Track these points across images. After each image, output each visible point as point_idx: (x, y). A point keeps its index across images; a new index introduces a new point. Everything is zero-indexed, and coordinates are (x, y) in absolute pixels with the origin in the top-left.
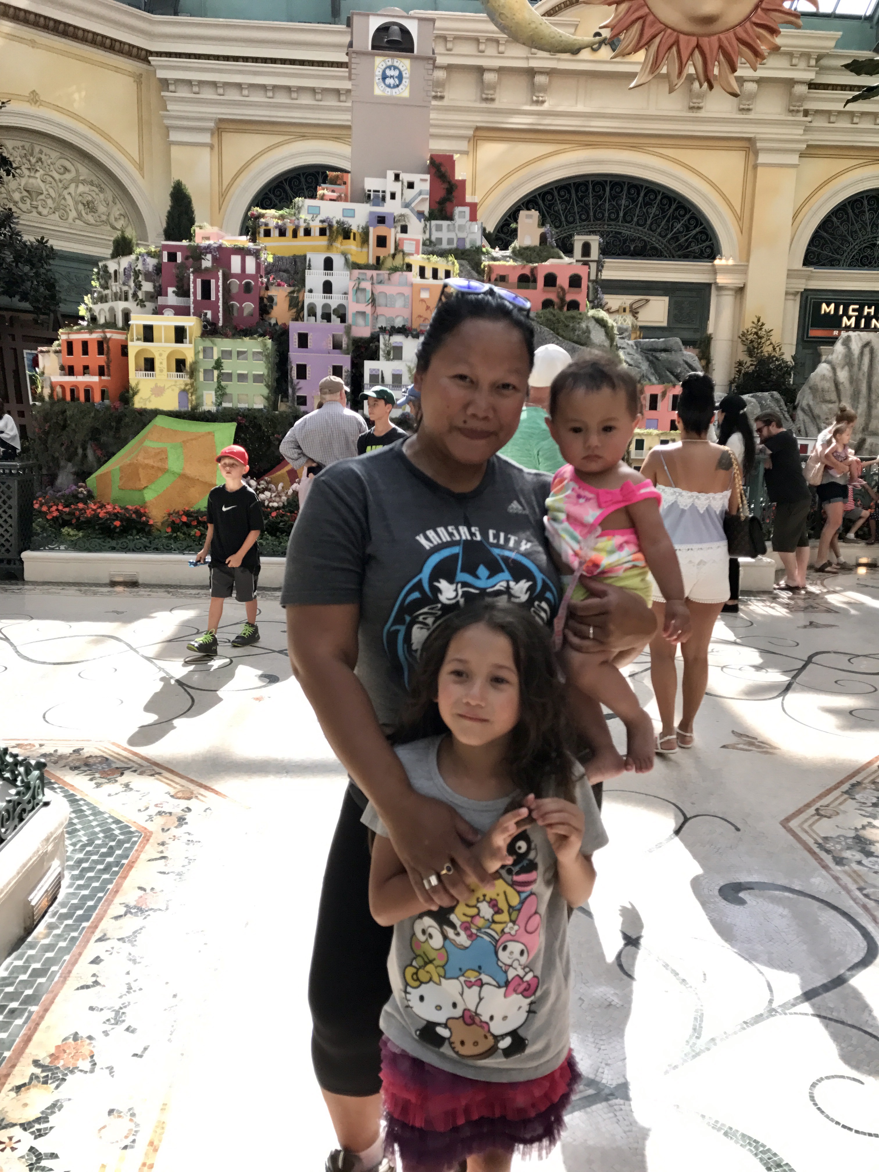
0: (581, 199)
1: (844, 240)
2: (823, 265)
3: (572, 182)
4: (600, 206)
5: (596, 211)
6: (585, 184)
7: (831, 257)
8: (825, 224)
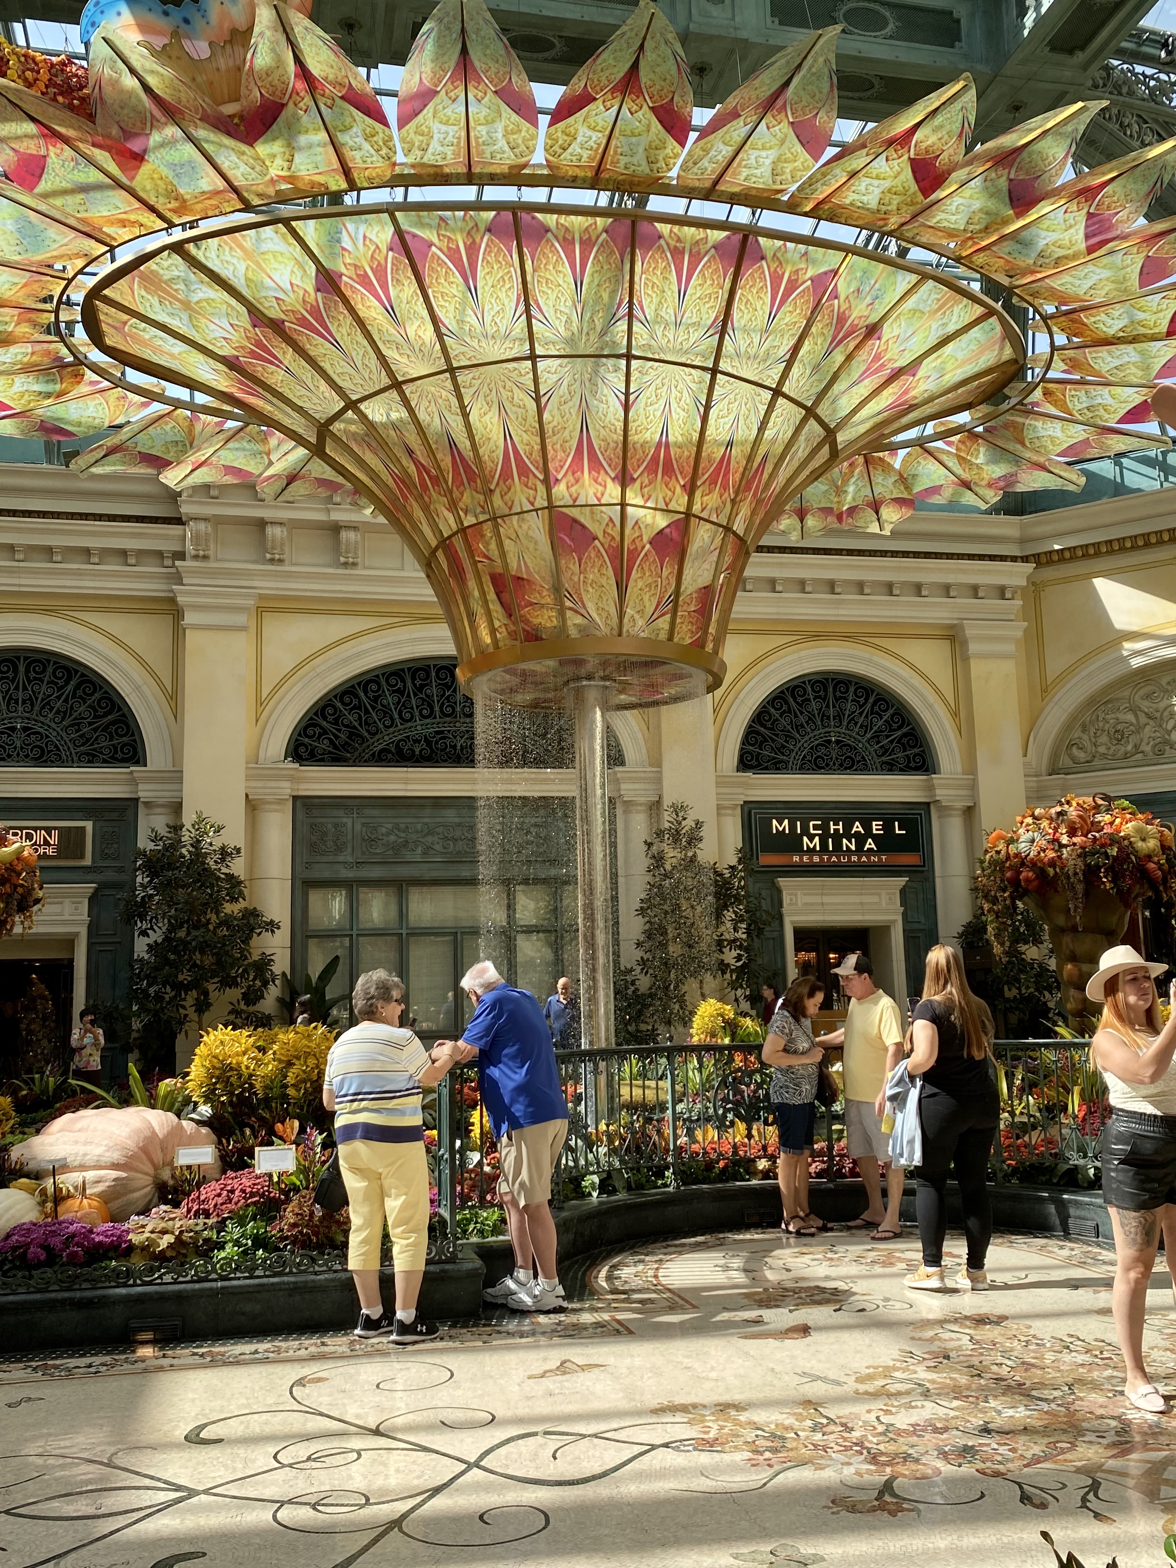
0: (420, 689)
1: (788, 737)
2: (766, 768)
3: (405, 666)
4: (448, 698)
5: (443, 704)
6: (426, 669)
7: (774, 758)
8: (761, 717)
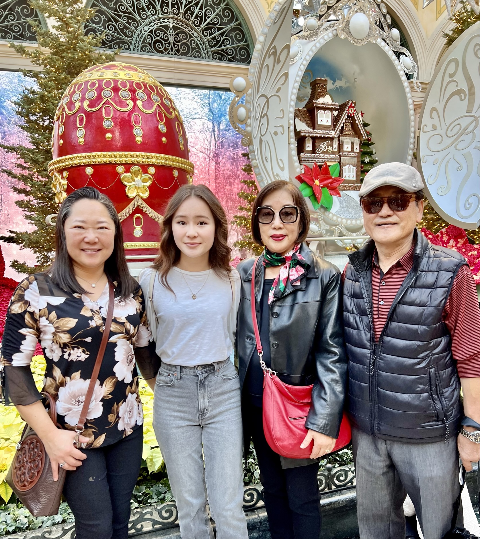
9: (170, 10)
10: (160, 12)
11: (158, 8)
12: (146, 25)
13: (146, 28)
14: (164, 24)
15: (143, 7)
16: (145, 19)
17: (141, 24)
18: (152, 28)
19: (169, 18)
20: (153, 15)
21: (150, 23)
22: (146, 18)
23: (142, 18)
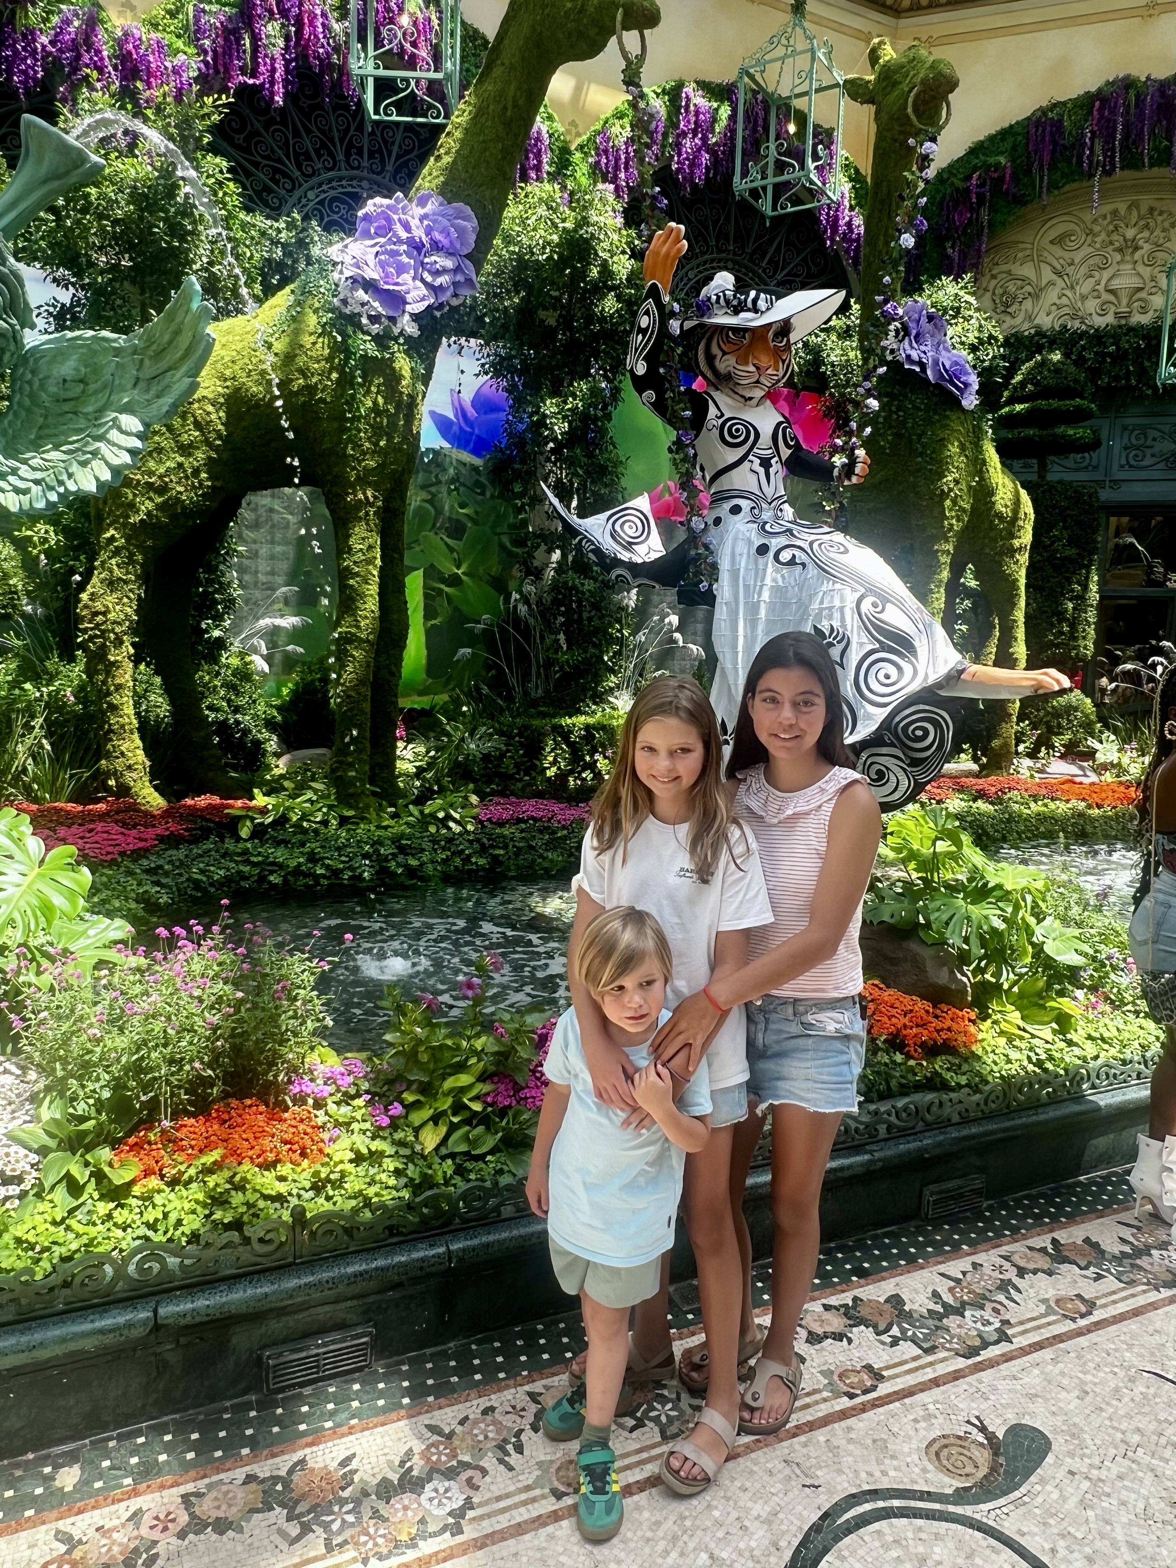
9: (365, 164)
10: (343, 165)
11: (341, 157)
12: (312, 188)
13: (311, 195)
14: (350, 189)
15: (307, 151)
16: (310, 176)
17: (300, 185)
18: (323, 196)
19: (361, 179)
20: (330, 170)
21: (320, 185)
22: (313, 174)
23: (303, 174)
